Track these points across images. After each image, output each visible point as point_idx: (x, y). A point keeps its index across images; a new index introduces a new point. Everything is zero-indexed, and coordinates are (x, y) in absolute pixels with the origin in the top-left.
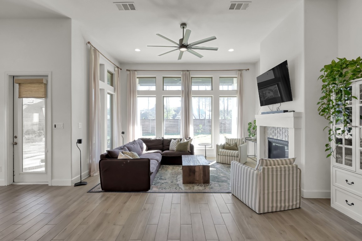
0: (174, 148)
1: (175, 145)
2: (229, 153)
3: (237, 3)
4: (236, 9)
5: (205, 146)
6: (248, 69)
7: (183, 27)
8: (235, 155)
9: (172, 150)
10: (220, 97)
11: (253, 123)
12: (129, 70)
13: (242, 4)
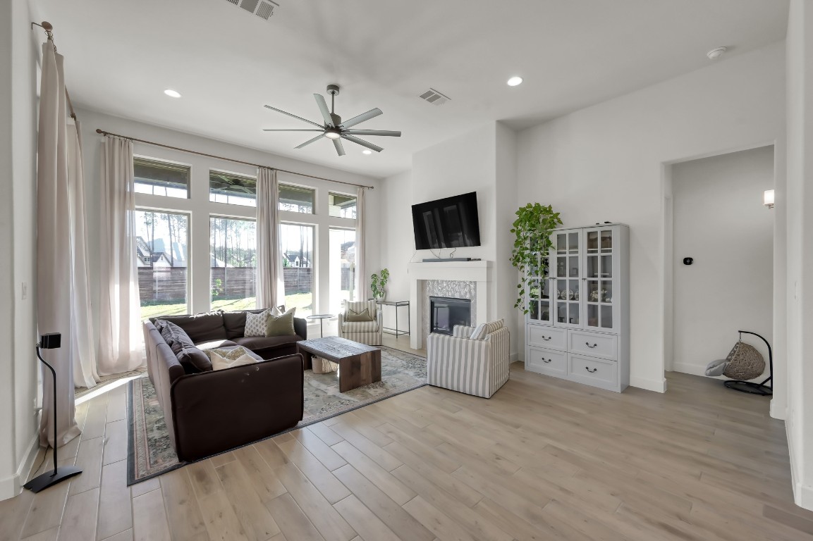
0: (260, 330)
1: (263, 324)
2: (358, 327)
3: (436, 93)
4: (428, 100)
5: (321, 319)
6: (372, 188)
7: (333, 93)
8: (374, 329)
9: (254, 336)
10: (331, 228)
11: (379, 274)
12: (105, 134)
13: (440, 97)
